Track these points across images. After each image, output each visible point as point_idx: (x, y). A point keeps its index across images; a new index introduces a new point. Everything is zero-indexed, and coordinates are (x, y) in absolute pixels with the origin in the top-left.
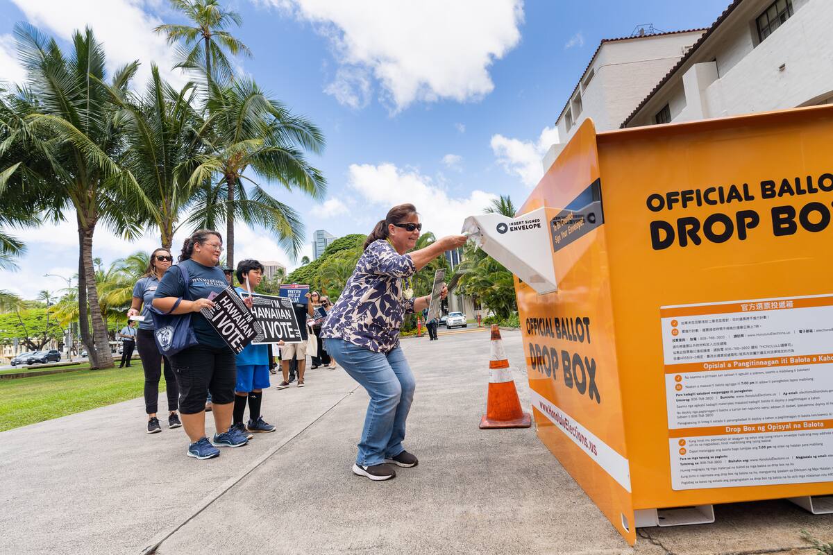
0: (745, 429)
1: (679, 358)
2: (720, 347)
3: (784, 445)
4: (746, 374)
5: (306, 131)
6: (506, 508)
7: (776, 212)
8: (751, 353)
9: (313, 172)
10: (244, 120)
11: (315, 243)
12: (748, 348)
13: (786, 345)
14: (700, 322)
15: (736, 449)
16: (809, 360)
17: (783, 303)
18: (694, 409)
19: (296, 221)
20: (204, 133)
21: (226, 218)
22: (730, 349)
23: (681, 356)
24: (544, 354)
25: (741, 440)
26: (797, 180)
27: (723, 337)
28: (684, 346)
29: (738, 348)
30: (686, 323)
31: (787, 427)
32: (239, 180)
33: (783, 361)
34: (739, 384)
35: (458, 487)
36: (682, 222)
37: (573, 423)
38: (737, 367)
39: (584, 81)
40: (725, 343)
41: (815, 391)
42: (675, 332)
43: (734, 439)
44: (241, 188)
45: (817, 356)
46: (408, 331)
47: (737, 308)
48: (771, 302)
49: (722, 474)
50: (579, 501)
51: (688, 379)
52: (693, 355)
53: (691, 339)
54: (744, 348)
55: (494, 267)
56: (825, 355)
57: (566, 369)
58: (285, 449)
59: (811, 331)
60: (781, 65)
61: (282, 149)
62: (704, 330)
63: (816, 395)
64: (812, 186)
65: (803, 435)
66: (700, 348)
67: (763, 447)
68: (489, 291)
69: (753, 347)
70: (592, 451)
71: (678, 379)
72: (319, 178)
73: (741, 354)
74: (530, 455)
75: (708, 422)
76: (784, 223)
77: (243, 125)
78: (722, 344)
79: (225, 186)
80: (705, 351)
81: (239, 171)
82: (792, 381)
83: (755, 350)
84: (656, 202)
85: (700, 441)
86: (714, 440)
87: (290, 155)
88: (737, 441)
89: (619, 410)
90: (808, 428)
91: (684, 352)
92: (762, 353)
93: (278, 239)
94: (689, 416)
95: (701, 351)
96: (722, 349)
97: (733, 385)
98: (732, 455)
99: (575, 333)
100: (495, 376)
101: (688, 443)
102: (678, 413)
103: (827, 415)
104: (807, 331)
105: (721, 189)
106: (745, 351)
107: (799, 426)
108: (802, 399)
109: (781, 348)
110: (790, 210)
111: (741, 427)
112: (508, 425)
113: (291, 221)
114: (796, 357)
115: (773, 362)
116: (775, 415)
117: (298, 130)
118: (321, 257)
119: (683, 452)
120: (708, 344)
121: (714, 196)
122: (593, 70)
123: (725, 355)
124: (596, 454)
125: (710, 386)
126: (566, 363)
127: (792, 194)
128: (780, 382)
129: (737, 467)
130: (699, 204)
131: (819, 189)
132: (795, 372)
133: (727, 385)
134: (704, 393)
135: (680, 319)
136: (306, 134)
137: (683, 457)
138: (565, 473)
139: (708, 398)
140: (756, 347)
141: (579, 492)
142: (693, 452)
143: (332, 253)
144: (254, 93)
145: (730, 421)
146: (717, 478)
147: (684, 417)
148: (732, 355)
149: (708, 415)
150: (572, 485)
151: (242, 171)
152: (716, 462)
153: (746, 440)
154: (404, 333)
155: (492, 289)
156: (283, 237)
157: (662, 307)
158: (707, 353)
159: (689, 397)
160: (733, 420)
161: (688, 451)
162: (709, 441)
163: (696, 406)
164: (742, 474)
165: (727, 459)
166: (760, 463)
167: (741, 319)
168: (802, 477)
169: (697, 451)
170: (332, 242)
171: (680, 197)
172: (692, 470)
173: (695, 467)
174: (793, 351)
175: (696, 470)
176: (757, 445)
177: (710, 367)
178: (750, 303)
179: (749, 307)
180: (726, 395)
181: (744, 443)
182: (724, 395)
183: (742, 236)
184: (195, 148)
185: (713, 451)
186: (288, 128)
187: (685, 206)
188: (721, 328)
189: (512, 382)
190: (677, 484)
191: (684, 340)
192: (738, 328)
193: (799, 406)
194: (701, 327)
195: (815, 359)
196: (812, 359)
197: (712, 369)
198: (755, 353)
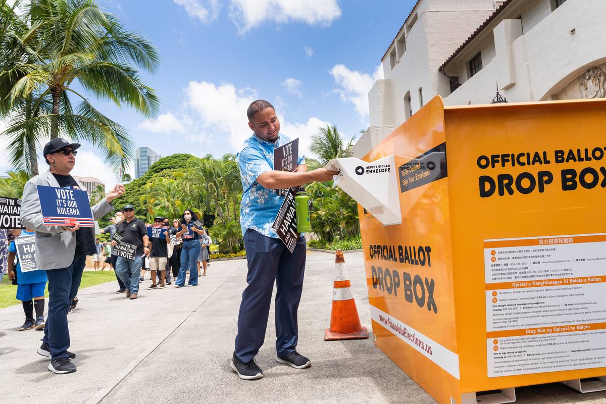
0: (539, 331)
1: (495, 279)
2: (524, 271)
3: (564, 342)
4: (541, 291)
5: (140, 48)
6: (359, 400)
7: (564, 173)
8: (544, 276)
9: (145, 91)
10: (74, 32)
11: (138, 160)
12: (542, 271)
13: (567, 270)
14: (510, 252)
15: (532, 346)
16: (582, 281)
17: (566, 240)
18: (505, 317)
19: (125, 139)
20: (28, 41)
21: (50, 131)
22: (530, 272)
23: (497, 277)
24: (386, 276)
25: (535, 340)
26: (579, 151)
27: (526, 263)
28: (499, 270)
29: (535, 272)
30: (501, 252)
31: (567, 329)
32: (64, 93)
33: (566, 281)
34: (536, 298)
35: (317, 387)
36: (501, 177)
37: (411, 331)
38: (535, 286)
39: (409, 22)
40: (527, 268)
41: (585, 303)
42: (493, 260)
43: (531, 339)
44: (66, 101)
45: (587, 278)
46: (236, 253)
47: (536, 242)
48: (559, 238)
49: (522, 365)
50: (416, 393)
51: (501, 294)
52: (505, 276)
53: (504, 265)
54: (540, 272)
55: (320, 193)
56: (592, 277)
57: (407, 288)
58: (146, 362)
59: (584, 260)
60: (572, 29)
61: (115, 65)
62: (513, 258)
63: (585, 306)
64: (588, 156)
65: (576, 335)
66: (510, 271)
67: (550, 344)
68: (315, 216)
69: (546, 271)
70: (428, 352)
71: (494, 294)
72: (151, 96)
73: (537, 276)
74: (372, 361)
75: (514, 326)
76: (569, 182)
77: (73, 36)
78: (525, 268)
79: (49, 97)
80: (514, 273)
81: (66, 84)
82: (571, 295)
83: (547, 273)
84: (484, 161)
85: (508, 340)
86: (518, 340)
87: (123, 72)
88: (533, 340)
89: (453, 317)
90: (580, 330)
91: (499, 274)
92: (551, 275)
93: (105, 156)
94: (501, 322)
95: (511, 273)
96: (525, 272)
97: (532, 298)
98: (530, 350)
99: (417, 259)
100: (339, 295)
101: (499, 342)
102: (494, 320)
103: (592, 320)
104: (581, 260)
105: (528, 155)
106: (541, 274)
107: (574, 328)
108: (577, 309)
109: (564, 272)
110: (573, 172)
111: (536, 329)
112: (350, 337)
113: (121, 139)
114: (573, 279)
115: (559, 282)
116: (558, 320)
117: (131, 46)
118: (145, 176)
119: (496, 348)
120: (516, 269)
121: (523, 159)
122: (417, 13)
123: (527, 277)
124: (431, 354)
125: (516, 299)
126: (408, 283)
127: (575, 160)
128: (562, 296)
129: (532, 359)
130: (513, 165)
131: (592, 159)
132: (573, 289)
133: (528, 299)
134: (512, 305)
135: (497, 250)
136: (140, 51)
137: (496, 352)
138: (402, 373)
139: (514, 309)
140: (548, 271)
141: (415, 386)
142: (503, 348)
143: (157, 172)
144: (87, 5)
145: (528, 325)
146: (519, 368)
147: (497, 323)
148: (532, 277)
149: (514, 321)
150: (409, 381)
151: (69, 83)
152: (519, 356)
153: (539, 339)
154: (232, 255)
155: (318, 214)
156: (111, 154)
157: (485, 241)
158: (515, 275)
159: (502, 308)
160: (531, 325)
161: (499, 348)
162: (514, 340)
163: (506, 314)
164: (536, 364)
165: (526, 354)
166: (548, 356)
167: (538, 250)
168: (575, 365)
169: (505, 348)
170: (157, 160)
171: (500, 159)
172: (502, 362)
173: (504, 360)
174: (572, 274)
175: (505, 362)
176: (546, 342)
177: (517, 285)
178: (545, 239)
179: (544, 242)
180: (527, 306)
181: (538, 341)
182: (525, 306)
183: (541, 190)
184: (17, 55)
185: (517, 347)
186: (120, 43)
187: (503, 165)
188: (525, 257)
189: (353, 300)
190: (491, 374)
191: (499, 265)
192: (536, 257)
193: (574, 314)
194: (511, 255)
195: (585, 280)
196: (584, 280)
197: (518, 287)
198: (547, 276)
